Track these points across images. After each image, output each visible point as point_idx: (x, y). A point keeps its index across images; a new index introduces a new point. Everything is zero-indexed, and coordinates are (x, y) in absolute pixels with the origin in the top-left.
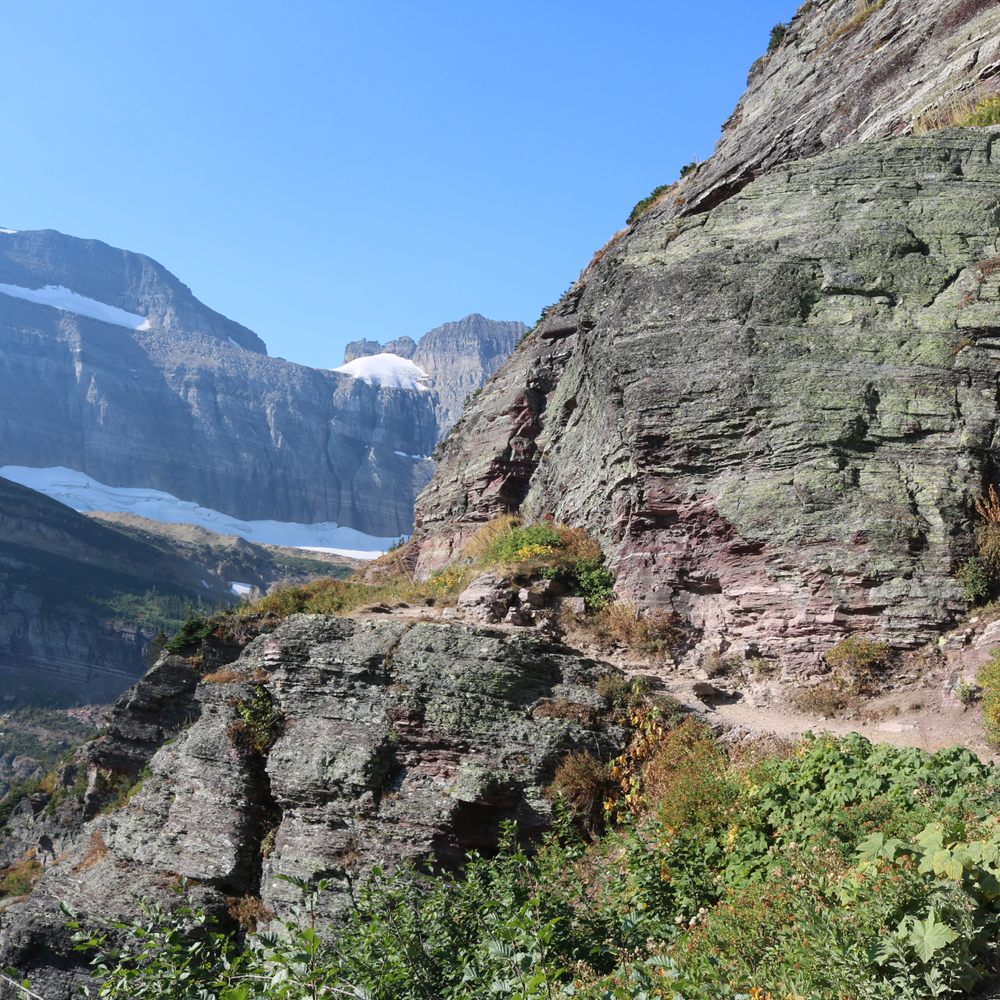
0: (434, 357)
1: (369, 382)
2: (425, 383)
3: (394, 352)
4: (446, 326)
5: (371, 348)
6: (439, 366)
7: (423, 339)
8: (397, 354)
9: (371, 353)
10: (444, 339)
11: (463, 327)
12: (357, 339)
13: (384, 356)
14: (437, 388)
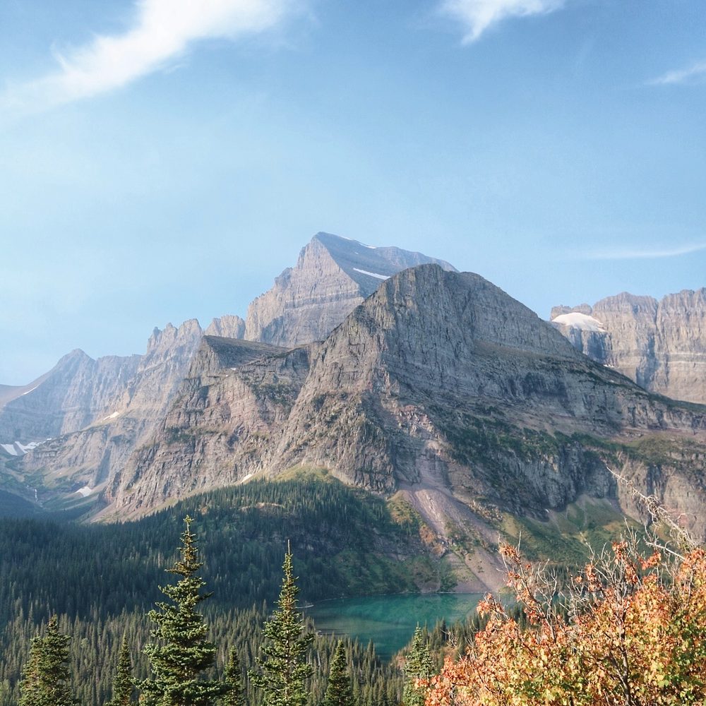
0: (606, 315)
1: (575, 328)
2: (603, 328)
3: (579, 312)
4: (609, 298)
5: (566, 310)
6: (610, 319)
7: (596, 306)
8: (582, 313)
9: (567, 313)
10: (609, 305)
11: (620, 299)
12: (558, 305)
13: (573, 314)
14: (610, 330)
